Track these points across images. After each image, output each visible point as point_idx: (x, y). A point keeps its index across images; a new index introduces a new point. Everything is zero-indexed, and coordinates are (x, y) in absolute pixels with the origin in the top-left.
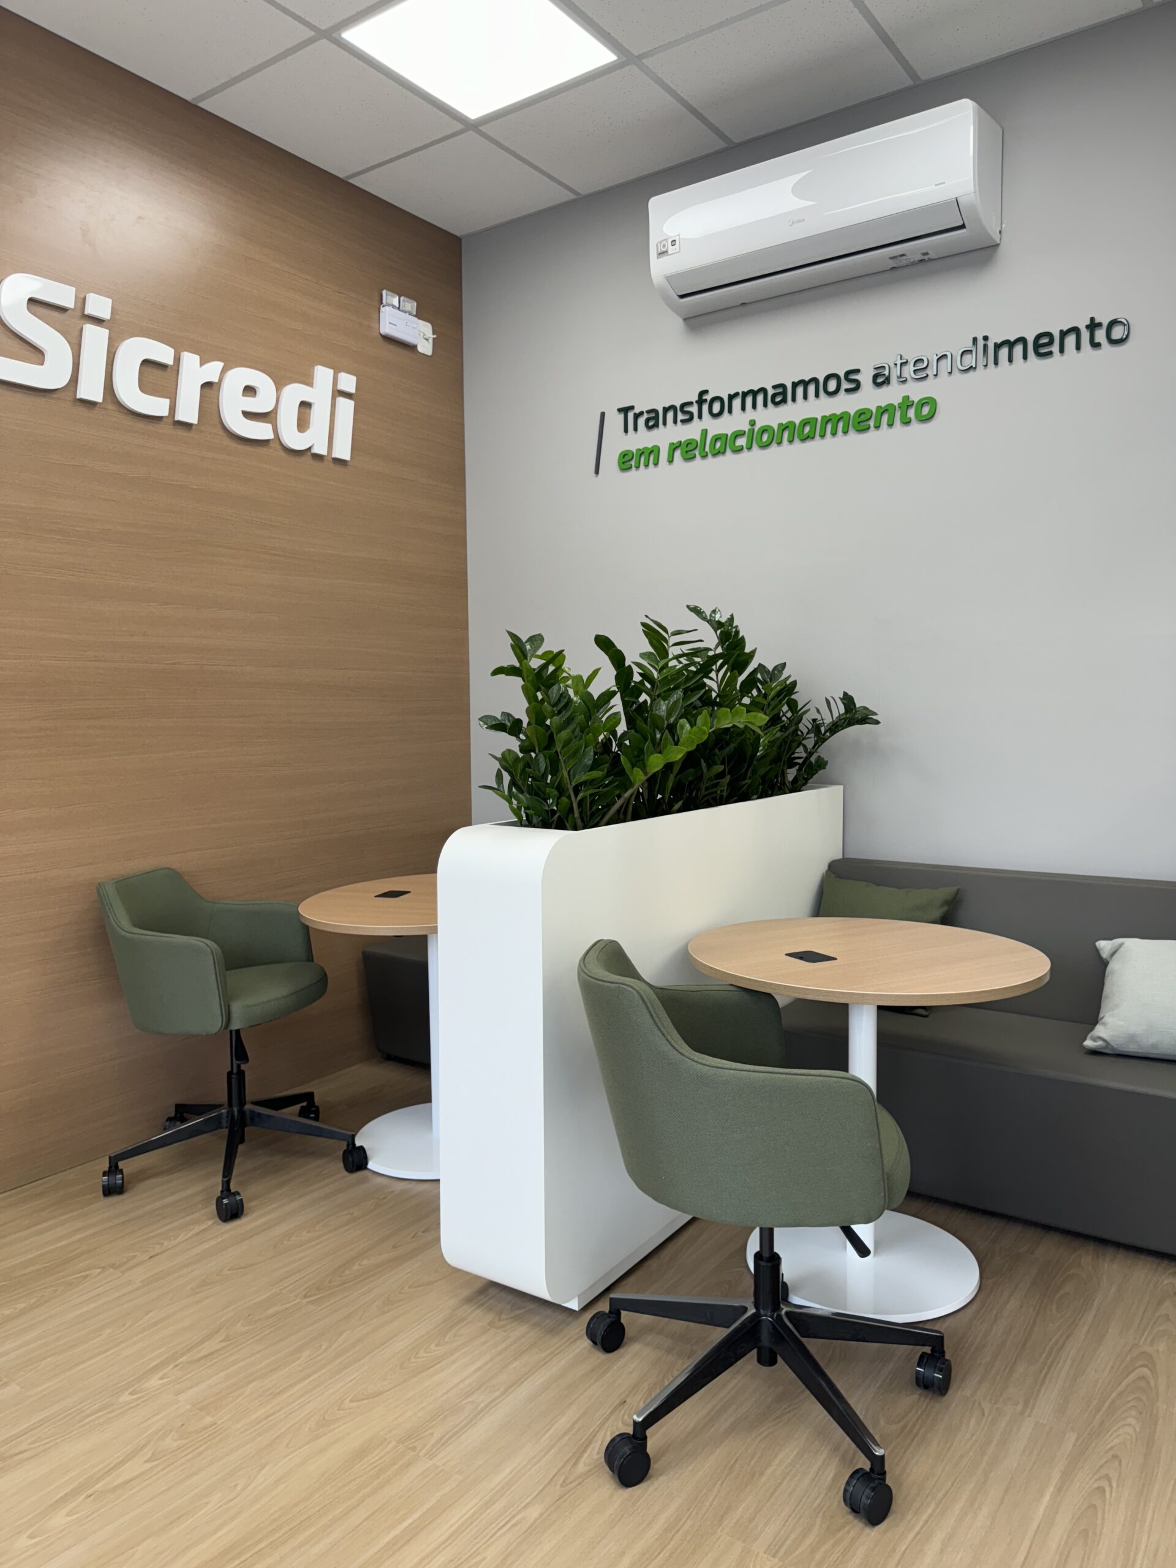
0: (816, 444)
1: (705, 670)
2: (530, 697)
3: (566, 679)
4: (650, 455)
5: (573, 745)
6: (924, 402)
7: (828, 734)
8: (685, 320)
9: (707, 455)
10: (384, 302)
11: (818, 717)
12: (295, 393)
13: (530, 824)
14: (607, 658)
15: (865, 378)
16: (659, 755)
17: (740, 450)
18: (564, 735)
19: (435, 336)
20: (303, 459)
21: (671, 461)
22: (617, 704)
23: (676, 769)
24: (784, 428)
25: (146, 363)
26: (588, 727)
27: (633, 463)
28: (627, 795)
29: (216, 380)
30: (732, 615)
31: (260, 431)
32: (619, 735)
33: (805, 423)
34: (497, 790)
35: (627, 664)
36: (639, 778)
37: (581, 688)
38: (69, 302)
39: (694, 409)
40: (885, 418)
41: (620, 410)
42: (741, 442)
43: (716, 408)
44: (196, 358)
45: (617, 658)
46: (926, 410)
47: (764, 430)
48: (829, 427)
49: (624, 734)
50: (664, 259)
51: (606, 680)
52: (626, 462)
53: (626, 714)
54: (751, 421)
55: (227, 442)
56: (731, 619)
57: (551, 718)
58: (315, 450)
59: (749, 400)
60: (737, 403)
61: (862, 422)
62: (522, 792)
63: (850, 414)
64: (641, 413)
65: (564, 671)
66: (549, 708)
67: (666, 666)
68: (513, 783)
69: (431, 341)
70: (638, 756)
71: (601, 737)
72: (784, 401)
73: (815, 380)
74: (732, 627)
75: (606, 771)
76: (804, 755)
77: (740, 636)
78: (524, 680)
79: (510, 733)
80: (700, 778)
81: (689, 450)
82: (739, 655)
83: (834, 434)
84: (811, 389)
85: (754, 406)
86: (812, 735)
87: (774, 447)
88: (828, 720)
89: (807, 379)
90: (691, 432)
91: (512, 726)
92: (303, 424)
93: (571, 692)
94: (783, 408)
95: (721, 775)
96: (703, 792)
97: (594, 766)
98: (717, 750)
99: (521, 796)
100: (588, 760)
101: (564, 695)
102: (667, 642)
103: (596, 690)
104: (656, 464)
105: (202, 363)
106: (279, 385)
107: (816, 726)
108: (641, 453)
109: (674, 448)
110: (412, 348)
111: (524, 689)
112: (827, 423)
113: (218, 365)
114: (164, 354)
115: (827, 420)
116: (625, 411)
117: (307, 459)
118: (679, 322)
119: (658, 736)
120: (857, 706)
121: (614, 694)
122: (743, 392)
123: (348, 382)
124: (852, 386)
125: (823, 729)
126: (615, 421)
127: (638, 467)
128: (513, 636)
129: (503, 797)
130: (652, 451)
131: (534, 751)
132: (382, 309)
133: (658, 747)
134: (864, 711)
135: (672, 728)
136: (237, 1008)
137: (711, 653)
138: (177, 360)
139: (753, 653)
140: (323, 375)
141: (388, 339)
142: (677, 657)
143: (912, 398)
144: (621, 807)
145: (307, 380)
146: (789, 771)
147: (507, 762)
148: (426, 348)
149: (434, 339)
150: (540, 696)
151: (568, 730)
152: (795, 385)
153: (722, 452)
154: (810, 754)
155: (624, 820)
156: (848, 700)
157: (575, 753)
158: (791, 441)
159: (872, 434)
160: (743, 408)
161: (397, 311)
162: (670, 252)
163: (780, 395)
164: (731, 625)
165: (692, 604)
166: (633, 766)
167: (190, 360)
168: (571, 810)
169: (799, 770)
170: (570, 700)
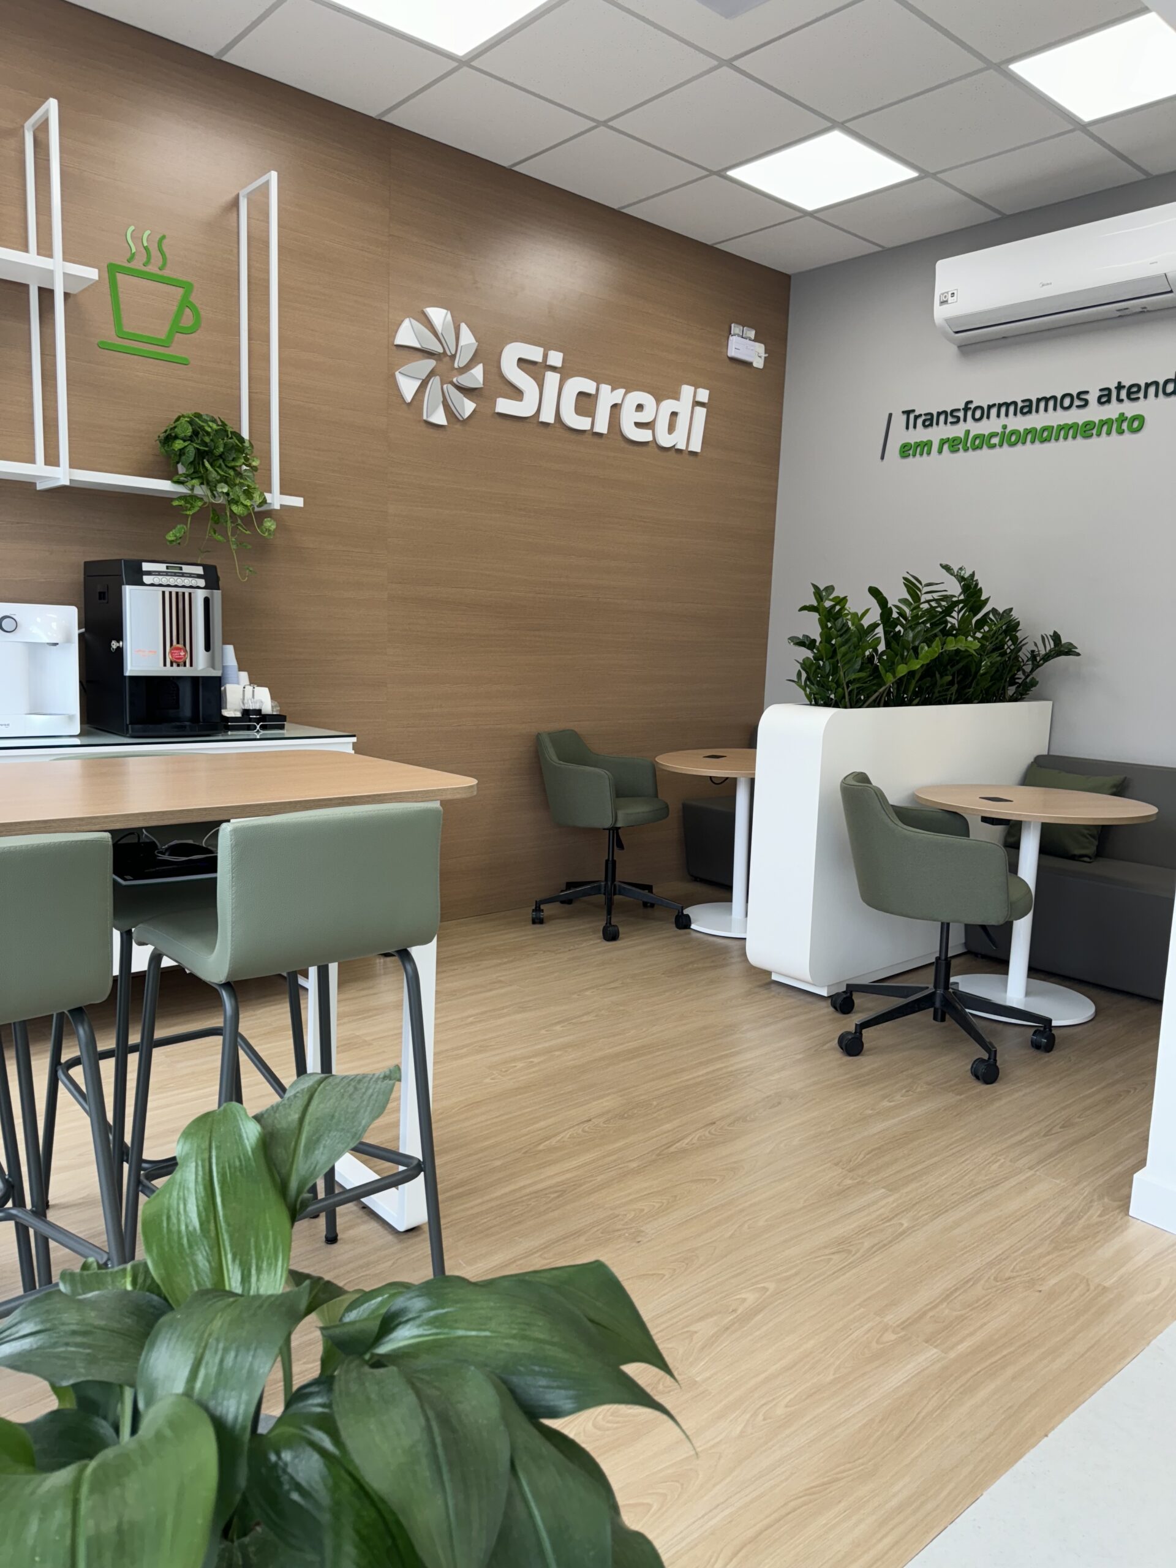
0: (1051, 445)
1: (948, 611)
2: (823, 626)
3: (847, 615)
4: (924, 447)
5: (849, 656)
6: (1135, 418)
7: (1041, 662)
8: (959, 347)
9: (968, 449)
10: (732, 332)
11: (1035, 648)
12: (669, 405)
13: (817, 704)
14: (875, 601)
15: (1092, 398)
16: (905, 665)
17: (994, 446)
18: (843, 649)
19: (767, 355)
20: (669, 453)
21: (940, 451)
22: (880, 631)
23: (917, 676)
24: (1028, 432)
25: (581, 394)
26: (859, 645)
27: (911, 452)
28: (881, 690)
29: (620, 402)
30: (974, 572)
31: (644, 436)
32: (879, 652)
33: (1044, 429)
34: (798, 683)
35: (889, 605)
36: (890, 679)
37: (856, 620)
38: (539, 359)
39: (961, 414)
40: (1105, 428)
41: (904, 412)
42: (995, 440)
43: (978, 414)
44: (609, 387)
45: (882, 601)
46: (1136, 424)
47: (1013, 433)
48: (1062, 433)
49: (883, 653)
50: (945, 306)
51: (874, 615)
52: (906, 451)
53: (886, 639)
54: (1003, 426)
55: (623, 444)
56: (973, 575)
57: (836, 638)
58: (678, 447)
59: (1003, 410)
60: (994, 411)
61: (1087, 430)
62: (813, 684)
63: (1078, 425)
64: (920, 415)
65: (846, 609)
66: (835, 632)
67: (918, 607)
68: (808, 679)
69: (763, 358)
70: (891, 666)
71: (867, 653)
72: (1030, 412)
73: (1054, 398)
74: (973, 581)
75: (868, 673)
76: (1023, 677)
77: (979, 587)
78: (820, 615)
79: (808, 648)
80: (934, 684)
81: (954, 445)
82: (975, 602)
83: (1066, 438)
84: (1051, 404)
85: (1007, 415)
86: (1030, 662)
87: (1019, 447)
88: (1043, 652)
89: (1048, 396)
90: (958, 431)
91: (809, 644)
92: (671, 428)
93: (850, 623)
94: (1028, 417)
95: (951, 683)
96: (937, 695)
97: (860, 670)
98: (949, 667)
99: (812, 686)
100: (857, 666)
101: (845, 625)
102: (920, 591)
103: (866, 622)
104: (929, 453)
105: (613, 390)
106: (658, 401)
107: (1033, 656)
108: (918, 445)
109: (943, 442)
110: (748, 364)
111: (820, 620)
112: (1061, 430)
113: (622, 391)
114: (589, 386)
115: (1061, 428)
116: (908, 413)
117: (672, 453)
118: (953, 349)
119: (906, 654)
120: (1063, 642)
121: (878, 625)
122: (999, 404)
123: (703, 395)
124: (1082, 403)
125: (1038, 659)
126: (899, 420)
127: (914, 455)
128: (815, 587)
129: (800, 686)
130: (926, 444)
131: (822, 660)
132: (731, 338)
133: (904, 660)
134: (1070, 647)
135: (916, 650)
136: (620, 814)
137: (955, 599)
138: (598, 390)
139: (987, 600)
140: (687, 391)
141: (734, 360)
142: (928, 602)
143: (1126, 415)
144: (877, 698)
145: (676, 397)
146: (1010, 688)
147: (805, 665)
148: (759, 363)
149: (765, 357)
150: (829, 625)
151: (846, 647)
152: (1039, 400)
153: (980, 447)
154: (1027, 677)
155: (878, 706)
156: (1056, 637)
157: (849, 661)
158: (1033, 442)
159: (1094, 440)
160: (998, 416)
161: (740, 338)
162: (949, 302)
163: (1028, 407)
164: (972, 579)
165: (944, 563)
166: (887, 671)
167: (605, 388)
168: (844, 697)
169: (1018, 687)
170: (849, 628)
